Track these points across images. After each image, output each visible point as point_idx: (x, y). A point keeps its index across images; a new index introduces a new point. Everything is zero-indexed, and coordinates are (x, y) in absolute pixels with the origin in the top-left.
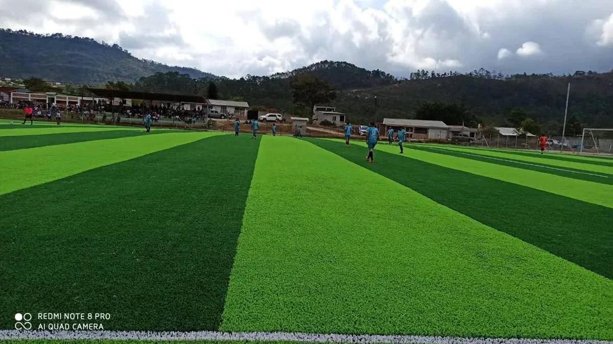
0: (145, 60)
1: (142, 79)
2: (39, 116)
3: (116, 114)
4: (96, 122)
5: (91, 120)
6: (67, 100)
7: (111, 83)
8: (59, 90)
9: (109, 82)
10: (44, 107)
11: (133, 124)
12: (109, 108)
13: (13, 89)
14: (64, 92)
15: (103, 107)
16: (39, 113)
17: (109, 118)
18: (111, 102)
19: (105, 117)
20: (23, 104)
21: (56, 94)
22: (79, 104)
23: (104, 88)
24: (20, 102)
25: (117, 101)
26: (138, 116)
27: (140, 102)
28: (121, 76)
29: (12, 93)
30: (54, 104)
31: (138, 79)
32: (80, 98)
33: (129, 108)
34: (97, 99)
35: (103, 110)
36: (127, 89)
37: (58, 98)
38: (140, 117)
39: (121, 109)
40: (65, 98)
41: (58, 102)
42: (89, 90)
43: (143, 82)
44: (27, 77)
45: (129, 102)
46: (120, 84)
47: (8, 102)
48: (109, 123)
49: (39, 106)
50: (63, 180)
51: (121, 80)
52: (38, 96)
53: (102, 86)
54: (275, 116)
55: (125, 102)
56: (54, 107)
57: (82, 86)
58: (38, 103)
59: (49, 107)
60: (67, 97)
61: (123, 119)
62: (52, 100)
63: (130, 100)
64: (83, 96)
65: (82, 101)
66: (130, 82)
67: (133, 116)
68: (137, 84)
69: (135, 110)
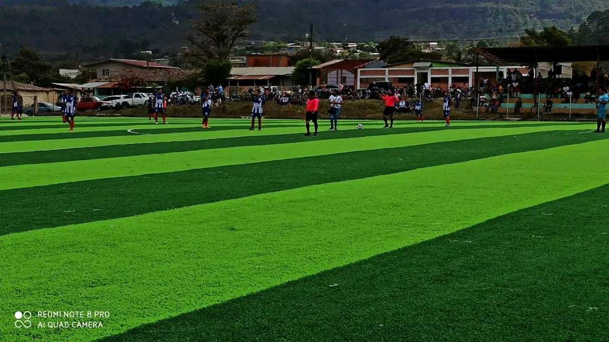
1: (594, 16)
2: (403, 110)
3: (542, 97)
4: (502, 117)
5: (494, 112)
6: (450, 76)
7: (532, 34)
8: (434, 58)
9: (527, 31)
10: (411, 92)
11: (577, 117)
12: (530, 85)
13: (363, 62)
14: (444, 59)
15: (515, 85)
16: (402, 104)
17: (527, 106)
18: (531, 73)
19: (519, 104)
20: (377, 89)
21: (431, 66)
22: (470, 84)
23: (518, 44)
24: (371, 87)
25: (544, 68)
26: (586, 97)
27: (589, 67)
28: (550, 16)
29: (359, 70)
30: (427, 85)
31: (585, 18)
32: (473, 69)
33: (567, 82)
34: (504, 69)
35: (515, 90)
36: (562, 42)
37: (433, 72)
38: (589, 100)
39: (552, 86)
40: (446, 72)
41: (433, 80)
42: (487, 50)
43: (595, 23)
44: (383, 37)
45: (567, 70)
46: (549, 34)
47: (353, 87)
48: (529, 116)
49: (401, 92)
50: (452, 236)
51: (549, 23)
52: (402, 72)
53: (513, 40)
55: (558, 70)
56: (427, 91)
57: (475, 44)
58: (401, 85)
59: (419, 90)
60: (450, 69)
61: (558, 106)
62: (423, 78)
63: (570, 64)
64: (477, 65)
65: (477, 75)
66: (568, 27)
67: (576, 97)
68: (584, 28)
69: (580, 85)
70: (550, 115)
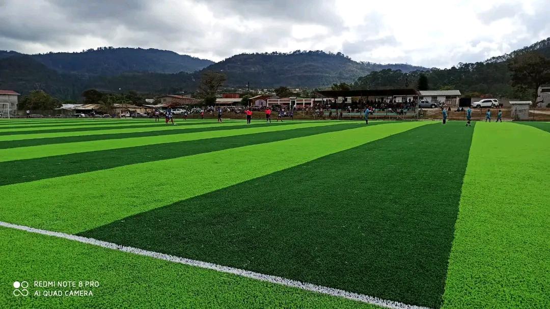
0: (362, 62)
1: (360, 79)
2: (285, 116)
3: (340, 110)
4: (324, 118)
5: (321, 116)
6: (304, 102)
7: (336, 85)
8: (298, 95)
9: (334, 85)
10: (288, 109)
11: (353, 118)
12: (335, 106)
13: (268, 97)
14: (301, 96)
15: (329, 105)
16: (285, 113)
17: (334, 114)
18: (335, 101)
19: (331, 113)
20: (275, 107)
21: (296, 98)
22: (312, 105)
23: (330, 89)
24: (273, 106)
25: (340, 99)
26: (357, 111)
27: (358, 98)
28: (343, 79)
29: (268, 100)
30: (295, 106)
31: (356, 80)
32: (313, 100)
33: (349, 104)
34: (325, 99)
35: (329, 107)
36: (348, 89)
37: (297, 101)
38: (358, 112)
39: (344, 106)
40: (302, 101)
41: (297, 104)
42: (319, 92)
43: (361, 81)
44: (278, 86)
45: (349, 100)
46: (342, 86)
47: (265, 107)
48: (335, 118)
49: (284, 109)
50: (304, 165)
51: (343, 81)
52: (285, 101)
53: (328, 88)
54: (491, 101)
55: (346, 100)
56: (295, 108)
57: (314, 89)
58: (285, 106)
59: (292, 108)
60: (304, 99)
61: (345, 114)
62: (293, 103)
63: (350, 98)
64: (314, 98)
65: (314, 102)
66: (350, 83)
67: (353, 111)
68: (356, 83)
69: (354, 105)
70: (342, 118)
